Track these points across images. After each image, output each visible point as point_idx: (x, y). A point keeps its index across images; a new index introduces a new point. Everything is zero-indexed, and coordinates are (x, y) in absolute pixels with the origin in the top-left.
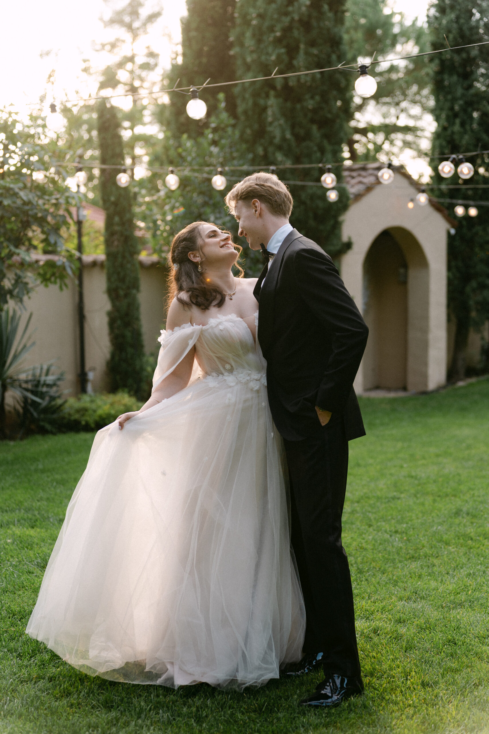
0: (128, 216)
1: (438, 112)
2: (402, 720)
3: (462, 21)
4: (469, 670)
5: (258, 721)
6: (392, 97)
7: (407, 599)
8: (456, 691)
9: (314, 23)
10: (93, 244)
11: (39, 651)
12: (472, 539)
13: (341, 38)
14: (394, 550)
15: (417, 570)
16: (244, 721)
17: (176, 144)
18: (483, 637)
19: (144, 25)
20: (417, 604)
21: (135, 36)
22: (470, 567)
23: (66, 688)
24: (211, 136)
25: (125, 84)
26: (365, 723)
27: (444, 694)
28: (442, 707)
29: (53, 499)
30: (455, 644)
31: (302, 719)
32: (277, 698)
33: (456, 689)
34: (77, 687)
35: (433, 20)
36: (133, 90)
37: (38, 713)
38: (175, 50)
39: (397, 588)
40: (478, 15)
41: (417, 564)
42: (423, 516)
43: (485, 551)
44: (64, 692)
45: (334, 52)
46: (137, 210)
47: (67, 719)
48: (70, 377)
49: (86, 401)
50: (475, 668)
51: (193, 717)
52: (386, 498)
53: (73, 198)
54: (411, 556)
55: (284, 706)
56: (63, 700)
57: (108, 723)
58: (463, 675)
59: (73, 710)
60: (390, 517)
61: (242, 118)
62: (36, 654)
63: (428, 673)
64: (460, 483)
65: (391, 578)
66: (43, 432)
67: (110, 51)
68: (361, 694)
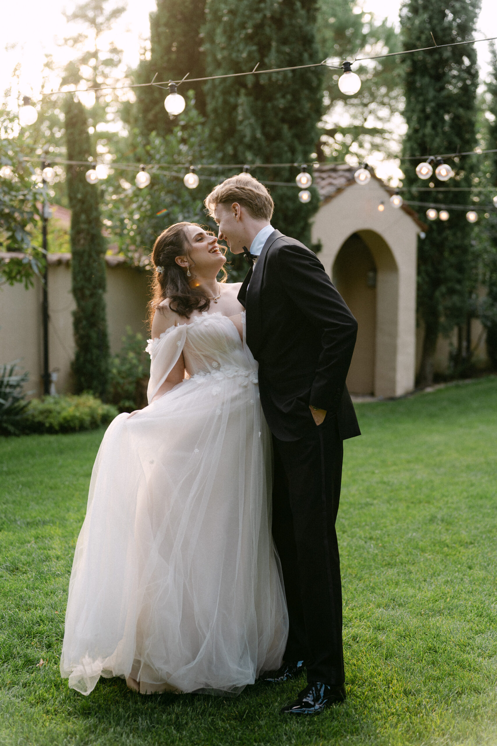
0: (94, 214)
1: (409, 114)
2: (386, 728)
3: (435, 22)
4: (451, 678)
5: (239, 729)
6: (360, 98)
7: (385, 607)
8: (439, 700)
9: (286, 20)
10: (58, 242)
11: (11, 656)
12: (448, 546)
13: (313, 37)
14: (370, 557)
15: (394, 577)
16: (225, 728)
17: (144, 142)
18: (464, 645)
19: (108, 19)
20: (395, 611)
21: (99, 30)
22: (447, 574)
23: (42, 693)
24: (180, 134)
25: (88, 80)
26: (348, 731)
27: (428, 702)
28: (426, 715)
29: (20, 502)
30: (436, 652)
31: (284, 726)
32: (258, 705)
33: (439, 697)
34: (53, 693)
35: (405, 20)
36: (96, 86)
37: (13, 719)
38: (143, 46)
39: (375, 595)
40: (450, 16)
41: (394, 570)
42: (397, 523)
43: (461, 558)
44: (40, 699)
45: (306, 50)
46: (103, 208)
47: (44, 726)
48: (34, 378)
49: (49, 402)
50: (457, 676)
51: (172, 725)
52: (359, 504)
53: (41, 194)
54: (387, 563)
55: (265, 714)
56: (39, 706)
57: (85, 730)
58: (445, 683)
59: (49, 717)
60: (364, 524)
61: (212, 116)
62: (9, 659)
63: (410, 681)
64: (433, 489)
65: (368, 585)
66: (6, 433)
67: (73, 46)
68: (343, 702)
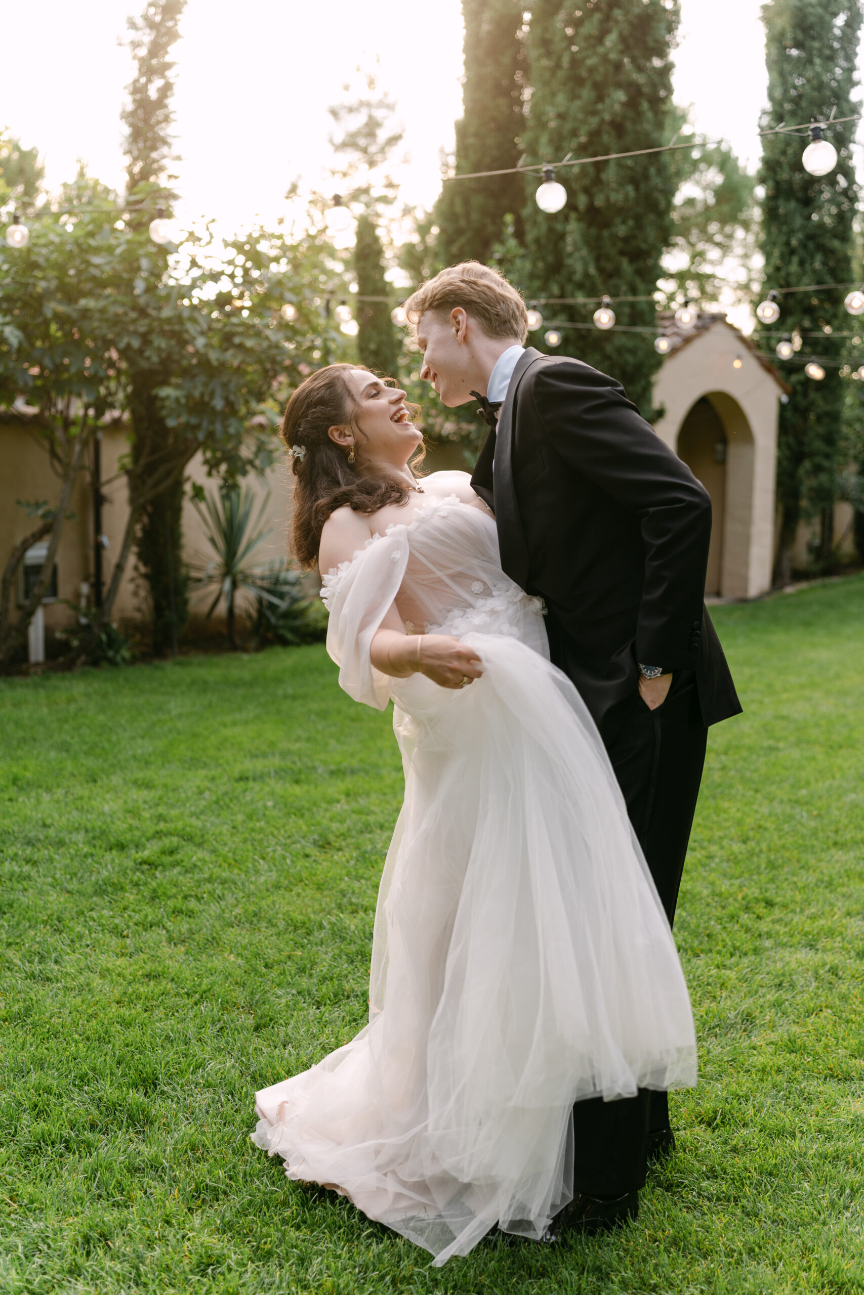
1: (768, 248)
9: (629, 126)
11: (343, 995)
19: (383, 149)
21: (372, 164)
29: (316, 739)
46: (400, 361)
61: (533, 247)
62: (340, 1000)
64: (850, 727)
66: (284, 643)
67: (341, 179)
